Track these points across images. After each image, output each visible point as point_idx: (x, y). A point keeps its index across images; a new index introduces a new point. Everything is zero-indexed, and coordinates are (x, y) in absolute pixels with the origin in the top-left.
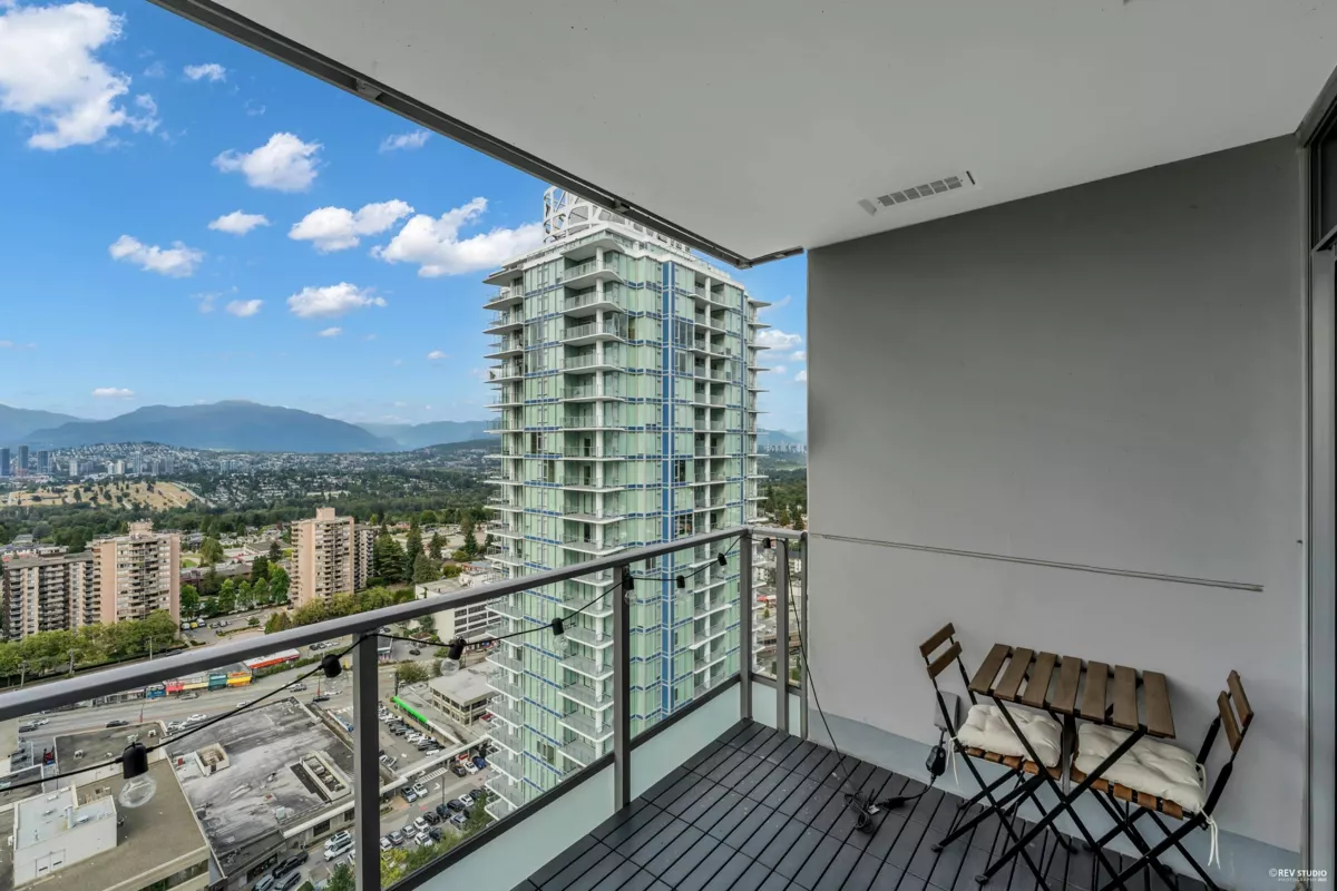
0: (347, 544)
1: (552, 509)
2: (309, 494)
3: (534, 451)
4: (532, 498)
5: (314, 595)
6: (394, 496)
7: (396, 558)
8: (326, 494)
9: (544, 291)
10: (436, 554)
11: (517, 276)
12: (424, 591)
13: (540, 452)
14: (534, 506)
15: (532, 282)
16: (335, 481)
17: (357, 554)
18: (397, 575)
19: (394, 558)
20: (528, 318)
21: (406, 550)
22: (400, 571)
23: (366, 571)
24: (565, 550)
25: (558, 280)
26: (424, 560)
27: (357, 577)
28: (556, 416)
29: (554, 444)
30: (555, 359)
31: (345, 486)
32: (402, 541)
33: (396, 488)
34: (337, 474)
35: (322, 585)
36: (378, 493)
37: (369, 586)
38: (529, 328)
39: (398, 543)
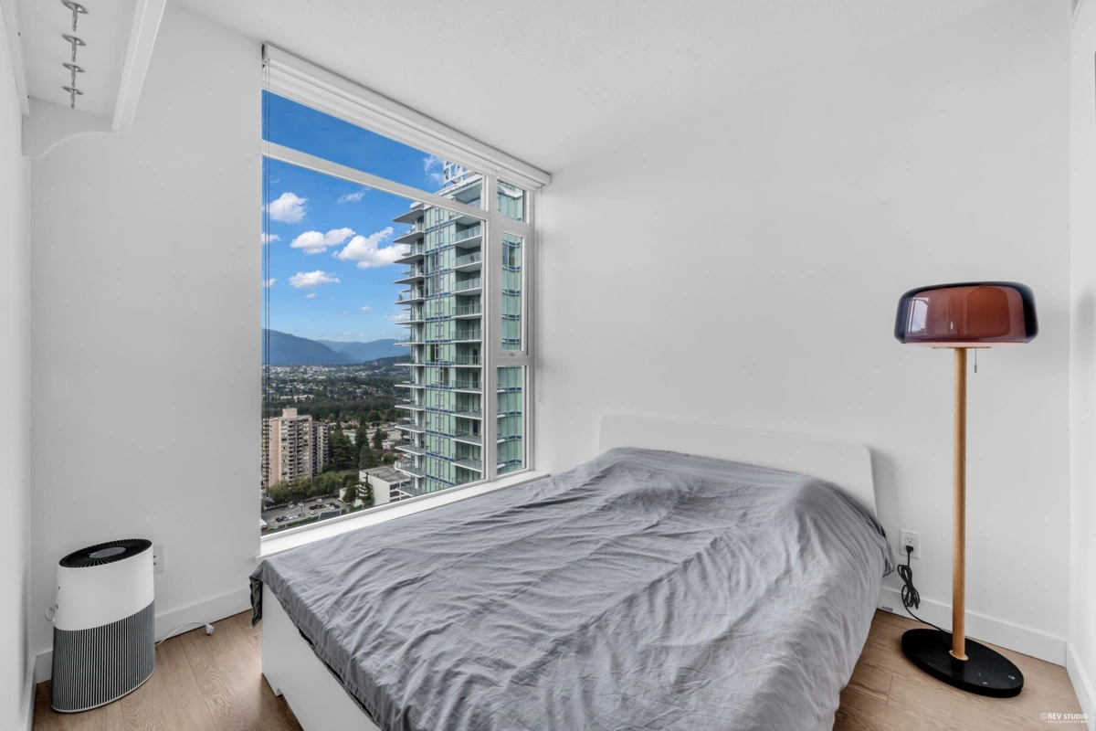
0: (307, 437)
1: (446, 408)
2: (282, 398)
3: (433, 359)
4: (432, 399)
5: (280, 478)
6: (349, 399)
7: (346, 449)
8: (295, 397)
9: (440, 227)
10: (378, 445)
11: (419, 215)
12: (365, 475)
13: (437, 361)
14: (433, 406)
15: (431, 220)
16: (302, 387)
17: (315, 446)
18: (347, 463)
19: (345, 449)
20: (428, 249)
21: (354, 442)
22: (349, 459)
23: (322, 459)
24: (457, 442)
25: (450, 217)
26: (369, 450)
27: (315, 464)
28: (449, 330)
29: (448, 354)
30: (449, 284)
31: (311, 391)
32: (352, 436)
33: (351, 393)
34: (304, 381)
35: (286, 470)
36: (336, 396)
37: (325, 471)
38: (429, 258)
39: (348, 437)
